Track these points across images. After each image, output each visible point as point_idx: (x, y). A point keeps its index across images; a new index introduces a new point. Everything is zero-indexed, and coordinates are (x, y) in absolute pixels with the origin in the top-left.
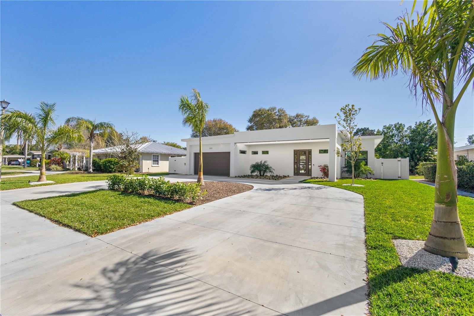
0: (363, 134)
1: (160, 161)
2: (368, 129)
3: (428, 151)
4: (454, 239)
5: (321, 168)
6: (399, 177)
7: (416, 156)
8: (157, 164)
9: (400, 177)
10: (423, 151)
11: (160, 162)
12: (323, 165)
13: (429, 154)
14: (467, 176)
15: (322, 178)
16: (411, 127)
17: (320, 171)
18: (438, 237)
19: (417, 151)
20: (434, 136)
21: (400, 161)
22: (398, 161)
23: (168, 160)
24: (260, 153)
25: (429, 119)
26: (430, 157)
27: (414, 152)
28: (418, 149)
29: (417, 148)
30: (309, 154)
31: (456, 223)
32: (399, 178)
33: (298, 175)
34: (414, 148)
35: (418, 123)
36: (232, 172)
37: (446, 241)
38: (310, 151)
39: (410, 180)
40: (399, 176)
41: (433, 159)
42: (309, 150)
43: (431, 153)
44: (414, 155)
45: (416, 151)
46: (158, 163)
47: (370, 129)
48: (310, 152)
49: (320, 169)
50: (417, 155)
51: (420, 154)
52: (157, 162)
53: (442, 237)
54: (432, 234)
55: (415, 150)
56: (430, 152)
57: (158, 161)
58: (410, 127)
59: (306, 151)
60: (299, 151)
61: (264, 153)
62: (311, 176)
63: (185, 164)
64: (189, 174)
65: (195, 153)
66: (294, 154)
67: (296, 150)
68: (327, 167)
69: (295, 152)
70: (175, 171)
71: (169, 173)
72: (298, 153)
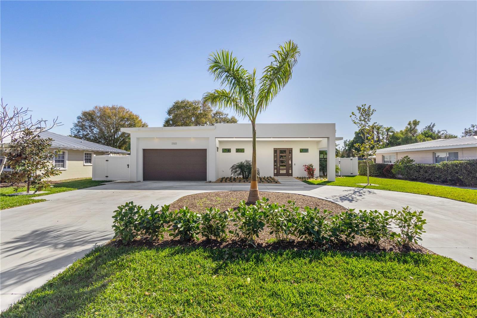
1: (67, 161)
8: (62, 167)
11: (67, 163)
12: (307, 164)
21: (352, 160)
24: (233, 151)
30: (290, 153)
32: (352, 175)
33: (278, 176)
36: (211, 175)
40: (352, 173)
46: (64, 164)
49: (306, 169)
52: (62, 163)
57: (63, 161)
59: (286, 150)
60: (279, 149)
61: (238, 151)
62: (292, 176)
63: (128, 165)
64: (136, 181)
65: (144, 150)
66: (274, 153)
67: (277, 149)
68: (312, 166)
69: (275, 151)
70: (106, 177)
71: (93, 180)
72: (278, 152)
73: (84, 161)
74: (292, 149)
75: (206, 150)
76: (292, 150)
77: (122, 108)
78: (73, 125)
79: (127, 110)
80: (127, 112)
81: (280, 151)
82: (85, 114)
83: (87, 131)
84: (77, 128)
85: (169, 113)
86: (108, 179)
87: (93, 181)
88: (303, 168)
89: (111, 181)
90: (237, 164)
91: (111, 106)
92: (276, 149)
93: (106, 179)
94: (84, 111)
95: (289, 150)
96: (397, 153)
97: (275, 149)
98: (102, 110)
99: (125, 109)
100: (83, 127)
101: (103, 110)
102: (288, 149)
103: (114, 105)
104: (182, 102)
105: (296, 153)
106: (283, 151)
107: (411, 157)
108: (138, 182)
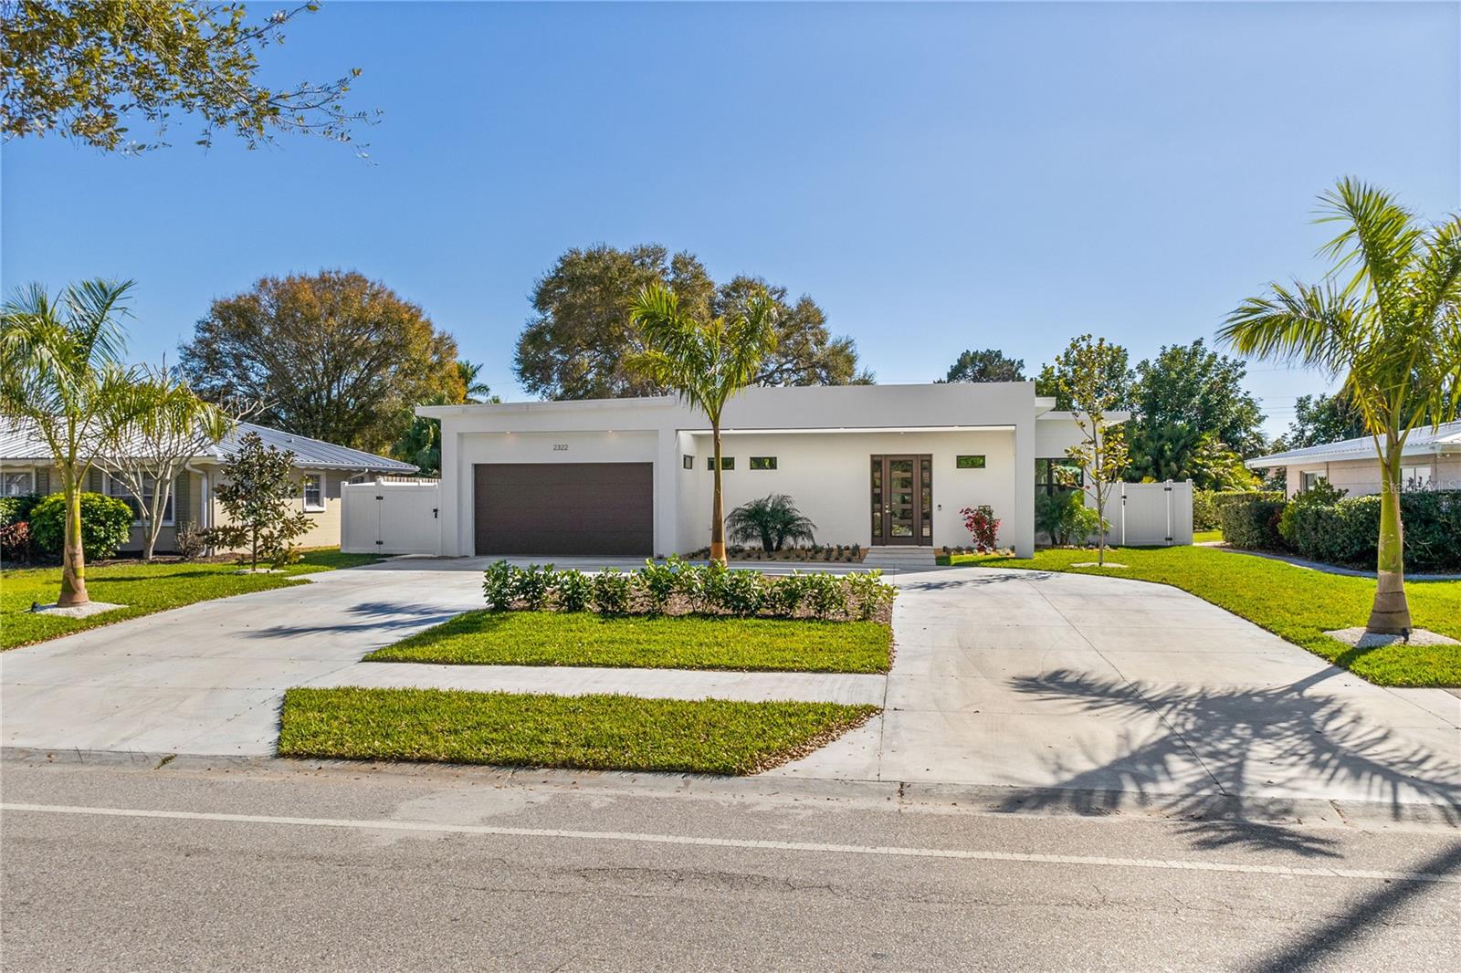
0: (982, 376)
2: (998, 354)
3: (1199, 450)
4: (1400, 612)
5: (969, 517)
6: (1167, 539)
7: (1167, 465)
9: (1171, 539)
10: (1185, 447)
12: (974, 506)
13: (1202, 457)
14: (1343, 532)
15: (970, 550)
16: (1145, 363)
17: (967, 525)
18: (1384, 613)
19: (1170, 450)
20: (1214, 399)
21: (1170, 489)
22: (1166, 489)
23: (340, 497)
24: (742, 463)
25: (1197, 338)
26: (1205, 470)
27: (1161, 451)
28: (1172, 443)
29: (1171, 440)
30: (923, 469)
31: (1402, 593)
32: (1169, 543)
33: (886, 544)
34: (1161, 437)
35: (1169, 350)
36: (669, 540)
37: (1394, 616)
38: (928, 458)
39: (1194, 544)
40: (1169, 536)
41: (1214, 475)
42: (922, 455)
43: (1207, 456)
44: (1162, 463)
45: (1166, 447)
47: (1006, 356)
48: (926, 462)
49: (968, 522)
50: (1171, 464)
51: (1177, 459)
53: (1388, 612)
54: (1376, 610)
55: (1164, 445)
56: (1205, 453)
58: (1143, 362)
59: (911, 461)
60: (889, 459)
61: (758, 463)
62: (932, 545)
63: (436, 511)
64: (457, 556)
65: (476, 466)
66: (873, 471)
67: (881, 456)
68: (990, 513)
69: (877, 463)
70: (377, 543)
71: (342, 551)
72: (886, 466)
73: (305, 499)
74: (931, 455)
75: (648, 467)
76: (930, 462)
77: (356, 280)
78: (178, 353)
79: (376, 287)
80: (375, 296)
81: (893, 463)
82: (225, 311)
83: (224, 376)
84: (195, 363)
85: (542, 300)
86: (383, 550)
87: (343, 554)
88: (961, 521)
89: (392, 555)
90: (746, 507)
91: (314, 274)
92: (879, 459)
93: (375, 549)
94: (219, 299)
95: (922, 461)
96: (1327, 463)
97: (876, 459)
98: (286, 291)
99: (365, 281)
100: (212, 361)
101: (287, 294)
102: (917, 455)
103: (326, 269)
104: (590, 258)
105: (944, 470)
106: (903, 463)
107: (1337, 481)
108: (462, 557)
